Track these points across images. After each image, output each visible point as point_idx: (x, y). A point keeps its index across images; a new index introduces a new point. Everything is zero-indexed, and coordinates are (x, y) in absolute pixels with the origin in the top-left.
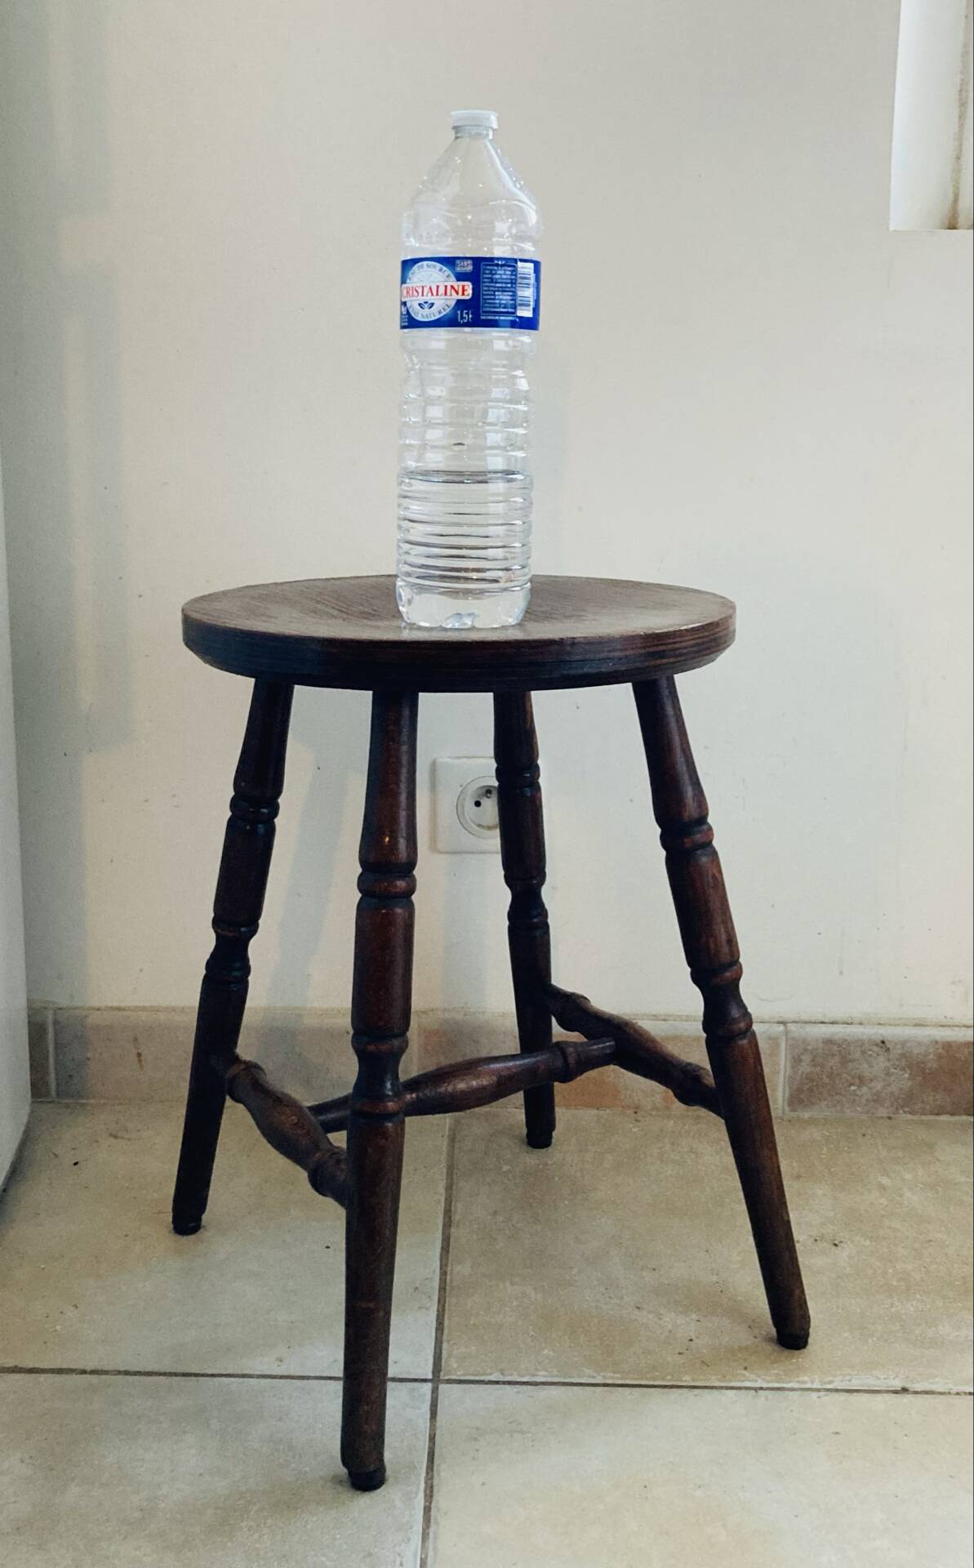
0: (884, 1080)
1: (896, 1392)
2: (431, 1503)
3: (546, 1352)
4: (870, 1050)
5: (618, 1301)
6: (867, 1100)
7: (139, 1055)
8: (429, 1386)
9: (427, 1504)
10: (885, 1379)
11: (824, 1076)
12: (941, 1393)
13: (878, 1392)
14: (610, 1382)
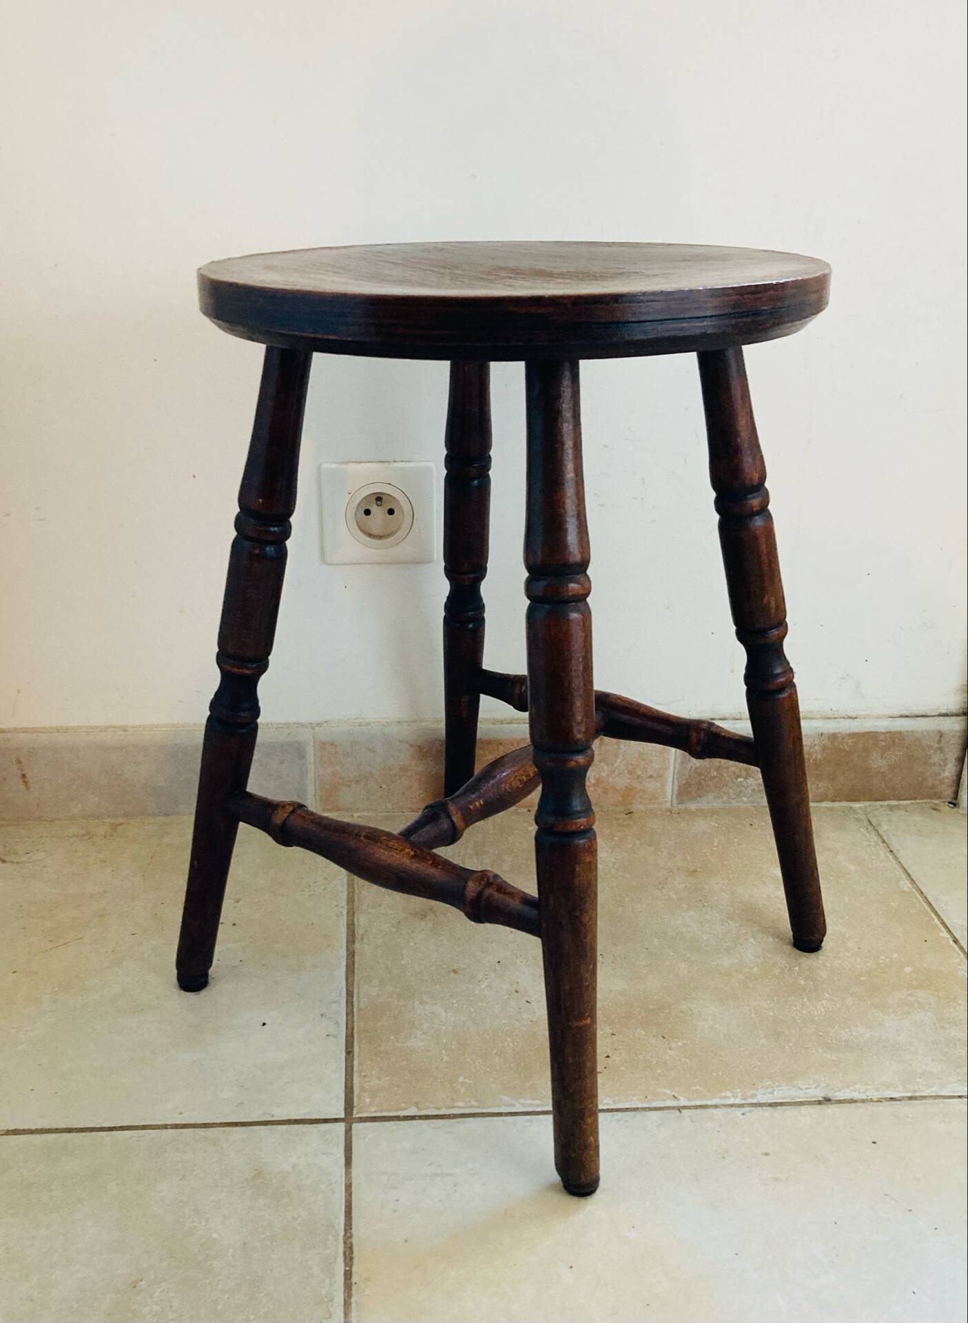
1: (820, 1103)
2: (351, 1267)
3: (461, 1079)
5: (529, 1016)
6: (753, 790)
7: (24, 776)
8: (341, 1127)
9: (348, 1268)
10: (806, 1089)
11: (713, 770)
12: (863, 1101)
13: (801, 1104)
14: (530, 1109)
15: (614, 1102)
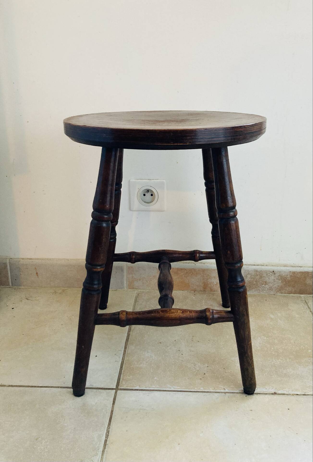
0: (273, 283)
1: (272, 394)
2: (107, 439)
3: (155, 378)
4: (269, 274)
5: (182, 359)
6: (267, 289)
7: (37, 273)
10: (269, 389)
11: (254, 282)
12: (287, 395)
13: (266, 394)
14: (176, 390)
15: (204, 389)
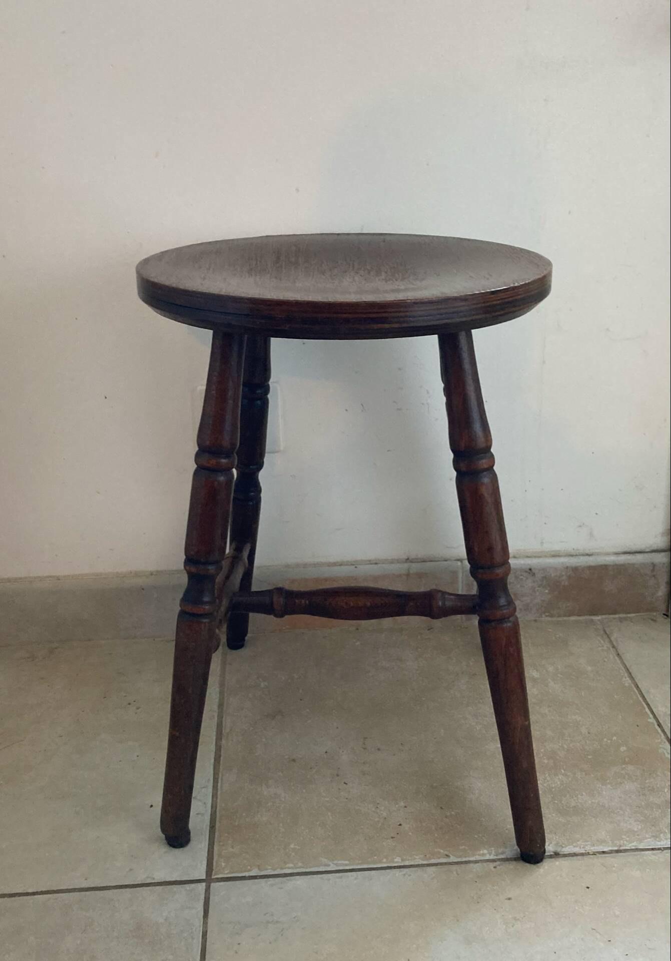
0: (532, 595)
1: (550, 856)
4: (522, 575)
8: (202, 886)
12: (582, 855)
14: (341, 868)
15: (402, 860)
